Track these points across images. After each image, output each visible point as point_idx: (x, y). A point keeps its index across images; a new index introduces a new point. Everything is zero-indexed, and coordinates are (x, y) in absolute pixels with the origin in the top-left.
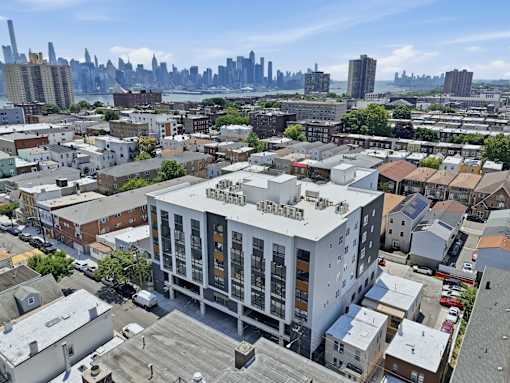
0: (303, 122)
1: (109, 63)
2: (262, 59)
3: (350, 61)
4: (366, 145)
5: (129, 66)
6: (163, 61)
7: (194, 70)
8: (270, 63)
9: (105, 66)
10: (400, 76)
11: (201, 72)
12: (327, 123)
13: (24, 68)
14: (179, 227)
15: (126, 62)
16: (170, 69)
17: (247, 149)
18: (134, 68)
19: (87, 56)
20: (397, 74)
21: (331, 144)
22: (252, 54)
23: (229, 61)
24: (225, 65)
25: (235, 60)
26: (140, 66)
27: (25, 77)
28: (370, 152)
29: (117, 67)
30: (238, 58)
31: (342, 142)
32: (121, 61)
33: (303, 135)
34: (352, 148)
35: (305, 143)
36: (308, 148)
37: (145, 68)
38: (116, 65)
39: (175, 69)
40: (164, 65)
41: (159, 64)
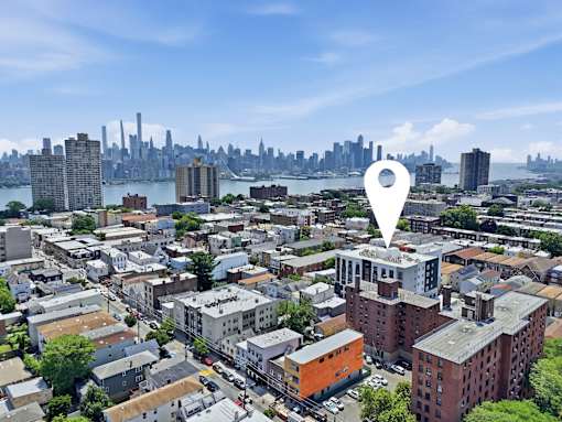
0: (409, 217)
1: (221, 149)
2: (371, 143)
3: (463, 155)
4: (457, 236)
5: (238, 151)
6: (271, 146)
7: (300, 154)
8: (380, 147)
9: (216, 151)
10: (533, 159)
11: (307, 156)
12: (428, 219)
13: (190, 169)
14: (350, 266)
15: (235, 148)
16: (276, 154)
17: (367, 236)
18: (242, 153)
19: (200, 142)
20: (529, 157)
21: (430, 235)
22: (361, 138)
23: (336, 145)
24: (332, 150)
25: (342, 144)
26: (248, 151)
27: (190, 176)
28: (457, 241)
29: (227, 152)
30: (346, 142)
31: (439, 233)
32: (230, 147)
33: (408, 227)
34: (445, 238)
35: (410, 233)
36: (411, 237)
37: (253, 153)
38: (226, 151)
39: (281, 154)
40: (271, 150)
41: (266, 149)
